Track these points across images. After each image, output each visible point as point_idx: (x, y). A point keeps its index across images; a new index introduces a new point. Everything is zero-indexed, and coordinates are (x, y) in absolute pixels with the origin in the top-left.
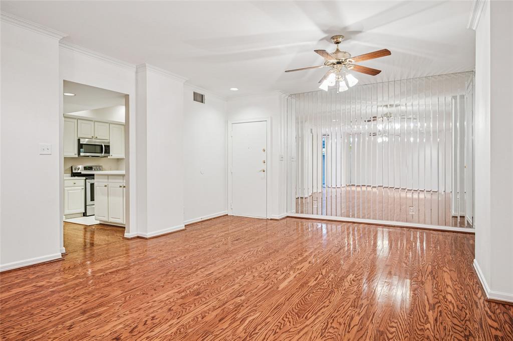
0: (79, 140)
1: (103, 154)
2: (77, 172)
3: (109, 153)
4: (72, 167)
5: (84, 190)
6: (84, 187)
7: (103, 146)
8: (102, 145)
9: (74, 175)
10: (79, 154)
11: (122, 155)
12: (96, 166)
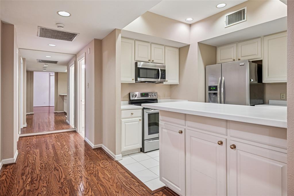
0: (136, 64)
1: (159, 80)
2: (134, 99)
3: (165, 79)
4: (129, 94)
5: (141, 122)
6: (141, 118)
7: (160, 70)
8: (158, 70)
9: (132, 102)
10: (136, 80)
11: (176, 81)
12: (152, 93)
